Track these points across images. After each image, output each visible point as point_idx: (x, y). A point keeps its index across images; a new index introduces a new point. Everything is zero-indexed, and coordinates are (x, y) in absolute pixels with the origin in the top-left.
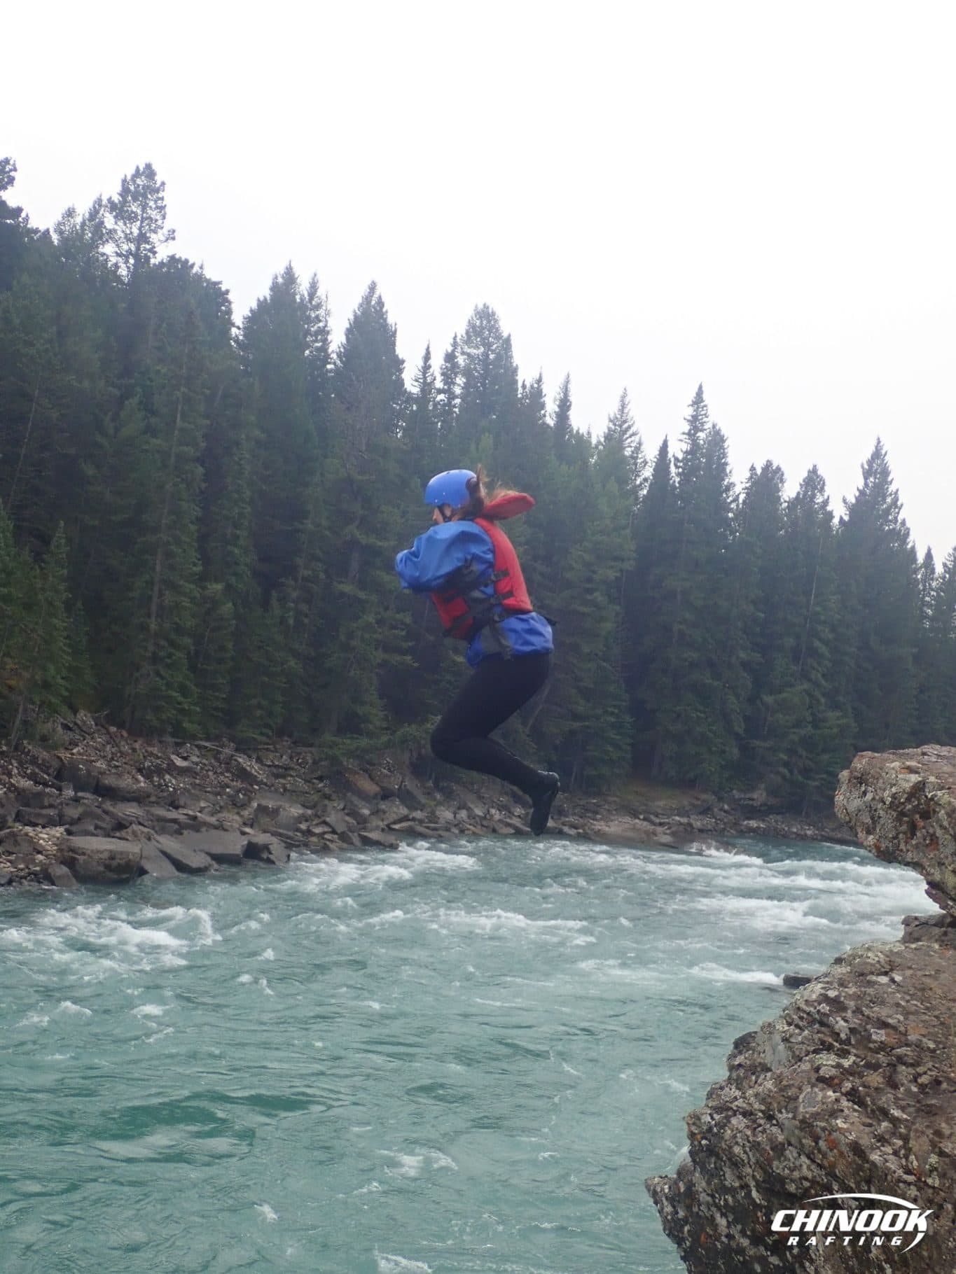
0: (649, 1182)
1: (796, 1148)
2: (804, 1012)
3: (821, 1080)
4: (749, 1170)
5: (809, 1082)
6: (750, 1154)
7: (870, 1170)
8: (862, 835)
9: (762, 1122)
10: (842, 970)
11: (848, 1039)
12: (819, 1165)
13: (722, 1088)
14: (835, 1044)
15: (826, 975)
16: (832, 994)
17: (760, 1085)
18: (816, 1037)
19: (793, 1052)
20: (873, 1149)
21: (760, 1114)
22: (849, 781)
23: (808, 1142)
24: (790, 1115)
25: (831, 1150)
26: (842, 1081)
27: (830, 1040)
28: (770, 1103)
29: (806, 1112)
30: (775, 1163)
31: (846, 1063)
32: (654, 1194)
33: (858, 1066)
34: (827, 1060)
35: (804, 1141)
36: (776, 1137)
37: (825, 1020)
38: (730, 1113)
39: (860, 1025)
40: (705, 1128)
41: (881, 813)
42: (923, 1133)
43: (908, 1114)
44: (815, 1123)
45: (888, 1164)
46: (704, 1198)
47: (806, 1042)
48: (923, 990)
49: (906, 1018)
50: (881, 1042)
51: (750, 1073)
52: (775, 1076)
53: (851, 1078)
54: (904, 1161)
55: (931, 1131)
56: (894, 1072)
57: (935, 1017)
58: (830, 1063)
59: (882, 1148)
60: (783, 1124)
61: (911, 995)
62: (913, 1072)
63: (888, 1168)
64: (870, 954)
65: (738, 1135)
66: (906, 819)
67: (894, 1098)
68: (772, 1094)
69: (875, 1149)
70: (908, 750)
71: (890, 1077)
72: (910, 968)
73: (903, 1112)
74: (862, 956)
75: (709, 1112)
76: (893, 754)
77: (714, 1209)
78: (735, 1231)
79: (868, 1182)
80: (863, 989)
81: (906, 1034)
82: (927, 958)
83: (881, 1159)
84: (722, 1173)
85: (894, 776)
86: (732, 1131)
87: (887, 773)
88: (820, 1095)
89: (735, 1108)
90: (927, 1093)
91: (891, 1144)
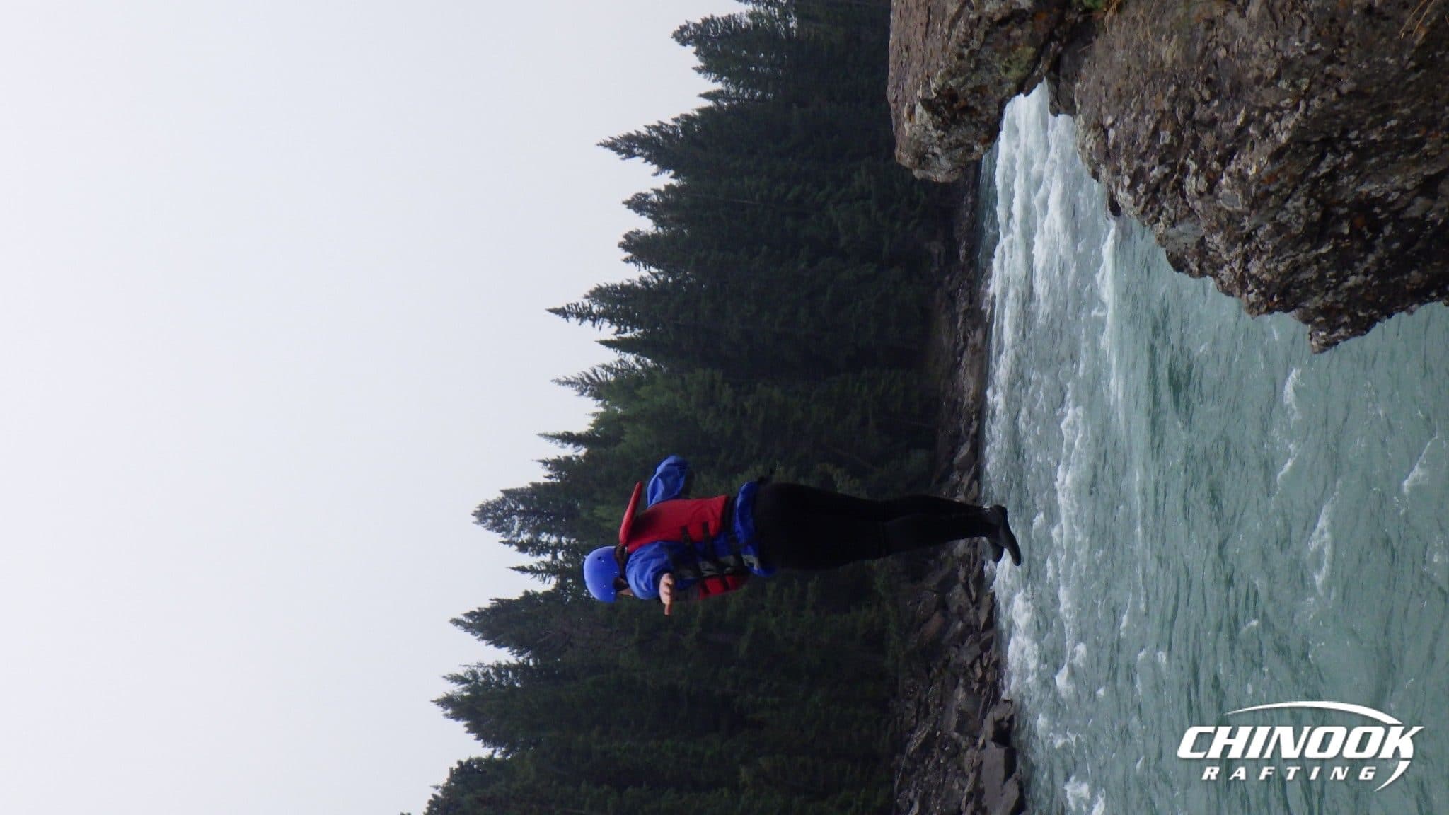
0: (1317, 350)
1: (1277, 213)
2: (1145, 207)
3: (1211, 190)
4: (1301, 256)
5: (1214, 201)
6: (1288, 254)
7: (1295, 144)
8: (974, 157)
9: (1253, 245)
10: (1104, 173)
11: (1171, 165)
12: (1293, 191)
13: (1222, 283)
14: (1175, 177)
15: (1109, 187)
16: (1127, 181)
17: (1218, 247)
18: (1169, 195)
19: (1185, 217)
20: (1275, 141)
21: (1246, 246)
22: (923, 169)
23: (1271, 202)
24: (1246, 218)
25: (1278, 179)
26: (1211, 171)
27: (1172, 182)
28: (1235, 237)
29: (1243, 204)
30: (1293, 231)
31: (1193, 166)
32: (1329, 345)
33: (1196, 155)
34: (1191, 185)
35: (1271, 205)
36: (1268, 231)
37: (1153, 187)
38: (1246, 275)
39: (1156, 154)
40: (1261, 298)
41: (953, 139)
42: (1258, 95)
43: (1242, 108)
44: (1253, 195)
45: (1290, 126)
46: (1329, 298)
47: (1175, 203)
48: (1120, 97)
49: (1149, 112)
50: (1172, 135)
51: (1207, 257)
52: (1208, 233)
53: (1208, 162)
54: (1286, 112)
55: (1256, 87)
56: (1201, 122)
57: (1145, 85)
58: (1194, 182)
59: (1275, 132)
60: (1255, 225)
61: (1126, 107)
62: (1200, 104)
63: (1294, 126)
64: (1088, 146)
65: (1267, 267)
66: (958, 116)
67: (1226, 121)
68: (1227, 236)
69: (1275, 139)
70: (893, 114)
71: (1206, 126)
72: (1100, 109)
73: (1238, 113)
74: (1090, 155)
75: (1245, 295)
76: (897, 129)
77: (1341, 288)
78: (1360, 267)
79: (1308, 144)
80: (1122, 153)
81: (1163, 112)
82: (1089, 94)
83: (1285, 132)
84: (1305, 282)
85: (917, 128)
86: (1263, 272)
87: (915, 134)
88: (1225, 190)
89: (1241, 270)
90: (1219, 91)
91: (1270, 125)
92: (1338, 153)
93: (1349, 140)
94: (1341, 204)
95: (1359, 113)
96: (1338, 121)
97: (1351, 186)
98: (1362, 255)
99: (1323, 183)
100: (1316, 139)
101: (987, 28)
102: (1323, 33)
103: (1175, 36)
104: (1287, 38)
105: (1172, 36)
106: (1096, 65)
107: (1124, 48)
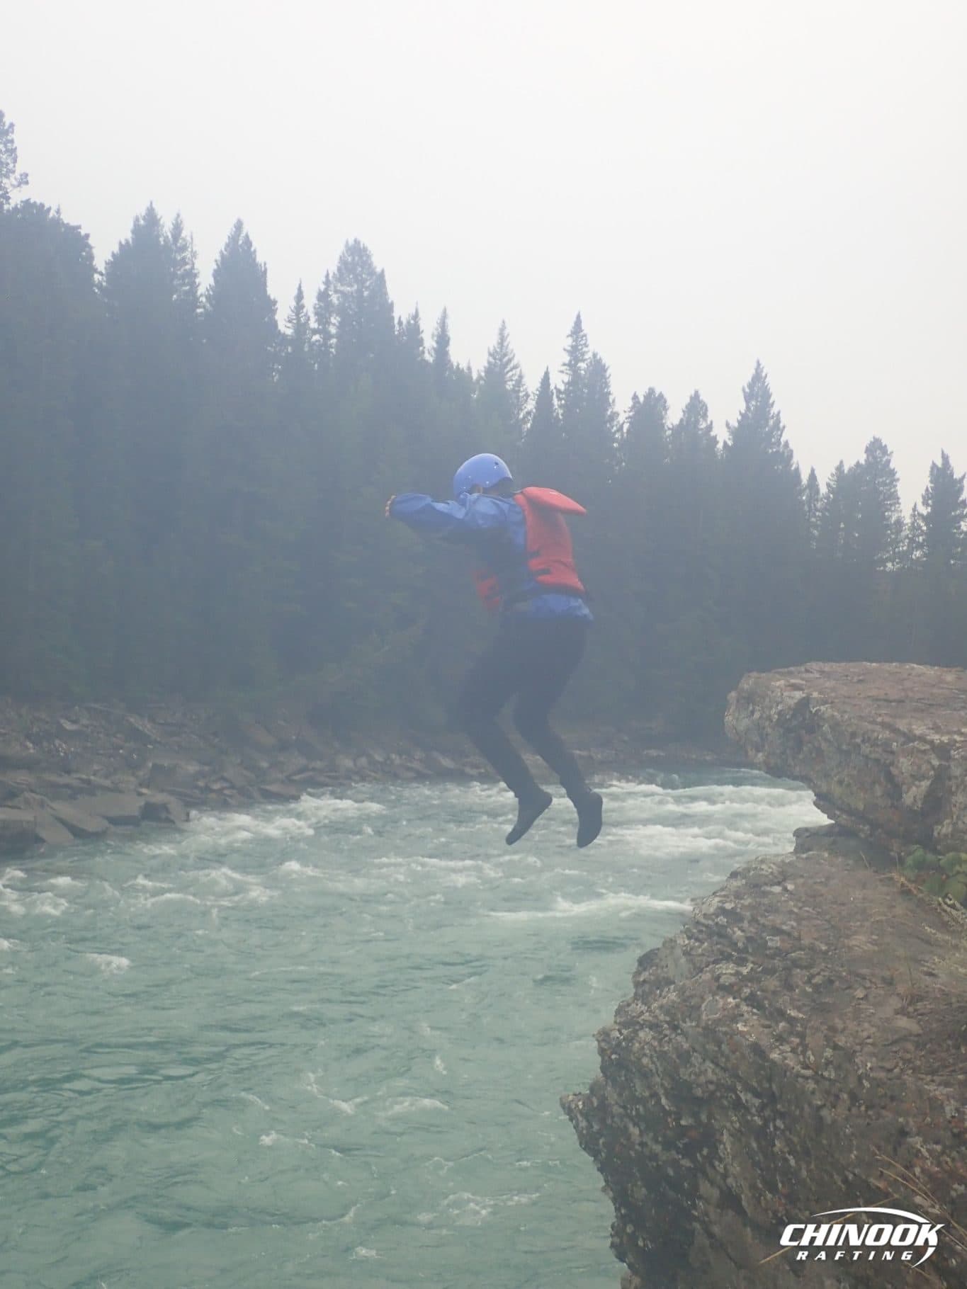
0: (564, 1100)
1: (700, 1054)
2: (703, 925)
3: (722, 988)
4: (658, 1080)
5: (710, 991)
6: (658, 1064)
7: (770, 1068)
8: (751, 753)
9: (667, 1032)
10: (737, 883)
11: (746, 948)
12: (722, 1068)
13: (629, 1005)
14: (734, 953)
15: (722, 889)
16: (728, 906)
17: (664, 998)
18: (715, 948)
19: (694, 964)
20: (772, 1049)
21: (666, 1026)
22: (738, 701)
23: (711, 1047)
24: (694, 1024)
25: (734, 1052)
26: (741, 988)
27: (729, 950)
28: (675, 1014)
29: (709, 1020)
30: (682, 1071)
31: (745, 971)
32: (568, 1110)
33: (757, 973)
34: (727, 969)
35: (707, 1047)
36: (682, 1046)
37: (723, 931)
38: (637, 1027)
39: (756, 933)
40: (614, 1043)
41: (769, 730)
42: (818, 1029)
43: (804, 1013)
44: (717, 1029)
45: (787, 1061)
46: (617, 1110)
47: (707, 954)
48: (814, 897)
49: (799, 924)
50: (777, 948)
52: (678, 988)
53: (749, 984)
54: (801, 1058)
55: (826, 1027)
56: (790, 975)
57: (826, 920)
58: (729, 971)
59: (781, 1047)
60: (687, 1032)
61: (803, 902)
62: (808, 974)
63: (788, 1065)
64: (763, 867)
65: (646, 1047)
66: (793, 735)
67: (790, 999)
68: (676, 1005)
69: (773, 1049)
70: (792, 669)
71: (786, 980)
72: (802, 876)
73: (799, 1012)
74: (756, 868)
75: (617, 1028)
76: (779, 673)
77: (626, 1120)
78: (647, 1139)
79: (770, 1080)
80: (758, 900)
81: (799, 939)
82: (817, 866)
83: (781, 1057)
84: (632, 1085)
85: (779, 694)
86: (640, 1043)
87: (773, 692)
88: (721, 1003)
89: (642, 1022)
90: (820, 992)
91: (788, 1043)
92: (762, 1108)
93: (774, 1120)
94: (710, 1116)
95: (801, 1128)
96: (793, 1108)
97: (728, 1125)
98: (660, 1139)
99: (731, 1097)
100: (774, 1087)
101: (882, 761)
102: (880, 1089)
103: (876, 948)
104: (874, 1055)
105: (876, 945)
106: (846, 872)
107: (864, 899)
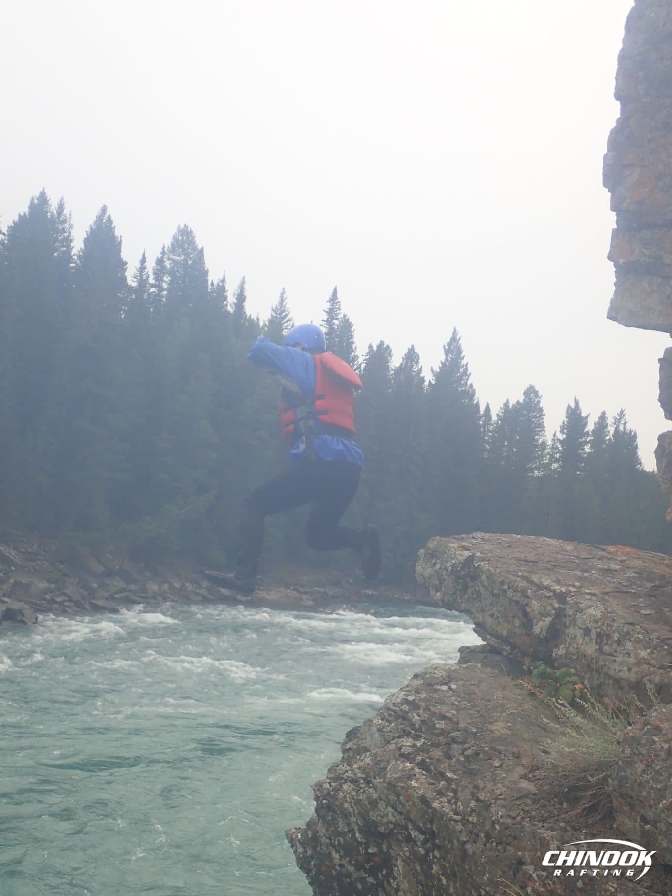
0: (288, 832)
1: (385, 802)
2: (392, 710)
3: (402, 755)
4: (354, 819)
5: (394, 758)
6: (355, 808)
7: (432, 813)
8: (432, 592)
9: (363, 786)
10: (418, 682)
11: (420, 728)
12: (399, 813)
13: (337, 766)
14: (412, 731)
15: (407, 686)
16: (410, 698)
17: (362, 761)
18: (399, 727)
19: (385, 738)
20: (434, 799)
21: (362, 781)
22: (425, 555)
23: (392, 797)
24: (382, 780)
25: (408, 802)
26: (415, 756)
27: (409, 729)
29: (392, 778)
30: (371, 813)
31: (419, 744)
32: (291, 840)
33: (427, 746)
34: (406, 742)
35: (390, 796)
36: (372, 796)
37: (406, 715)
38: (342, 782)
39: (428, 718)
40: (325, 792)
41: (446, 577)
42: (466, 787)
43: (458, 775)
44: (397, 784)
45: (444, 809)
46: (324, 840)
47: (393, 731)
48: (470, 694)
49: (458, 713)
50: (442, 729)
51: (356, 754)
52: (372, 755)
53: (421, 754)
54: (454, 806)
55: (472, 786)
56: (449, 748)
57: (478, 712)
58: (408, 744)
59: (440, 799)
60: (377, 786)
61: (462, 698)
62: (462, 748)
63: (444, 812)
64: (436, 672)
65: (347, 796)
66: (461, 581)
67: (449, 766)
68: (370, 767)
69: (436, 799)
70: (464, 535)
71: (447, 752)
72: (462, 680)
73: (454, 774)
74: (431, 672)
75: (328, 781)
76: (454, 538)
77: (331, 848)
78: (345, 862)
79: (431, 822)
80: (431, 695)
81: (457, 723)
82: (473, 673)
83: (440, 806)
84: (336, 822)
85: (454, 552)
86: (343, 793)
87: (449, 551)
88: (401, 765)
89: (345, 778)
90: (470, 761)
91: (446, 796)
92: (425, 842)
93: (433, 851)
94: (390, 847)
95: (451, 857)
96: (447, 842)
97: (401, 853)
98: (353, 862)
99: (404, 833)
100: (435, 829)
101: (521, 602)
102: (506, 831)
103: (509, 732)
104: (504, 807)
105: (510, 730)
106: (493, 678)
107: (503, 697)
